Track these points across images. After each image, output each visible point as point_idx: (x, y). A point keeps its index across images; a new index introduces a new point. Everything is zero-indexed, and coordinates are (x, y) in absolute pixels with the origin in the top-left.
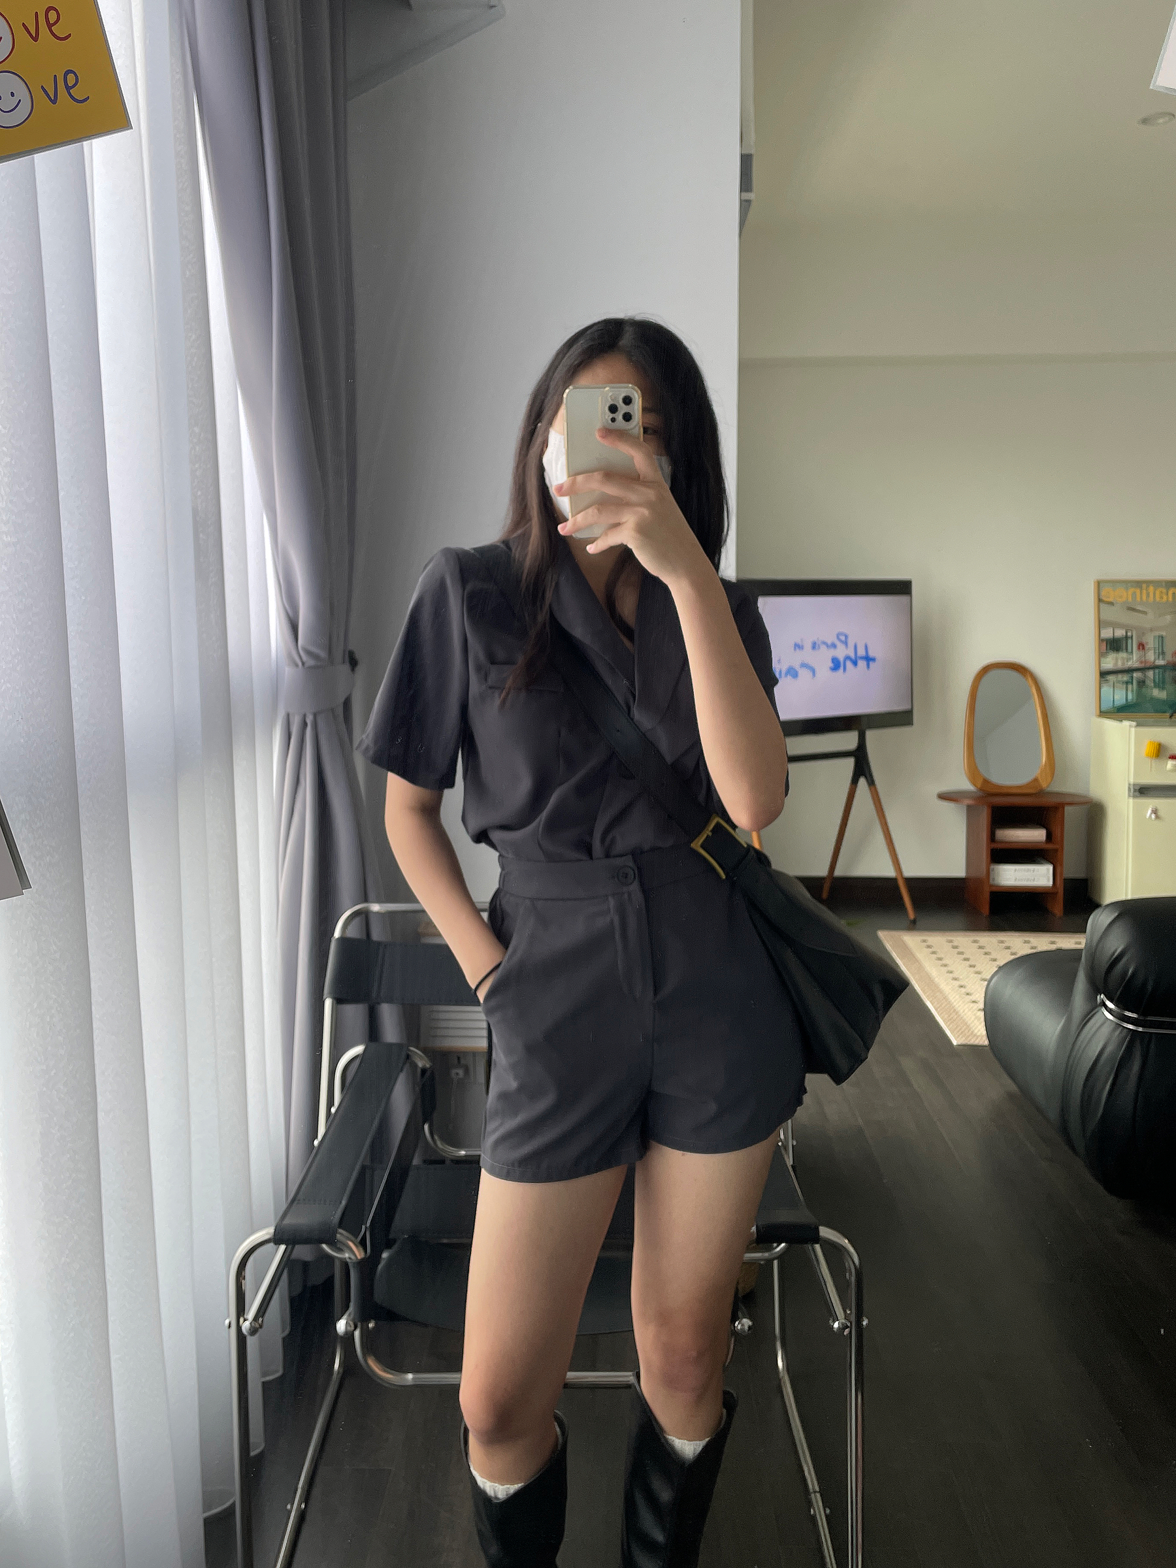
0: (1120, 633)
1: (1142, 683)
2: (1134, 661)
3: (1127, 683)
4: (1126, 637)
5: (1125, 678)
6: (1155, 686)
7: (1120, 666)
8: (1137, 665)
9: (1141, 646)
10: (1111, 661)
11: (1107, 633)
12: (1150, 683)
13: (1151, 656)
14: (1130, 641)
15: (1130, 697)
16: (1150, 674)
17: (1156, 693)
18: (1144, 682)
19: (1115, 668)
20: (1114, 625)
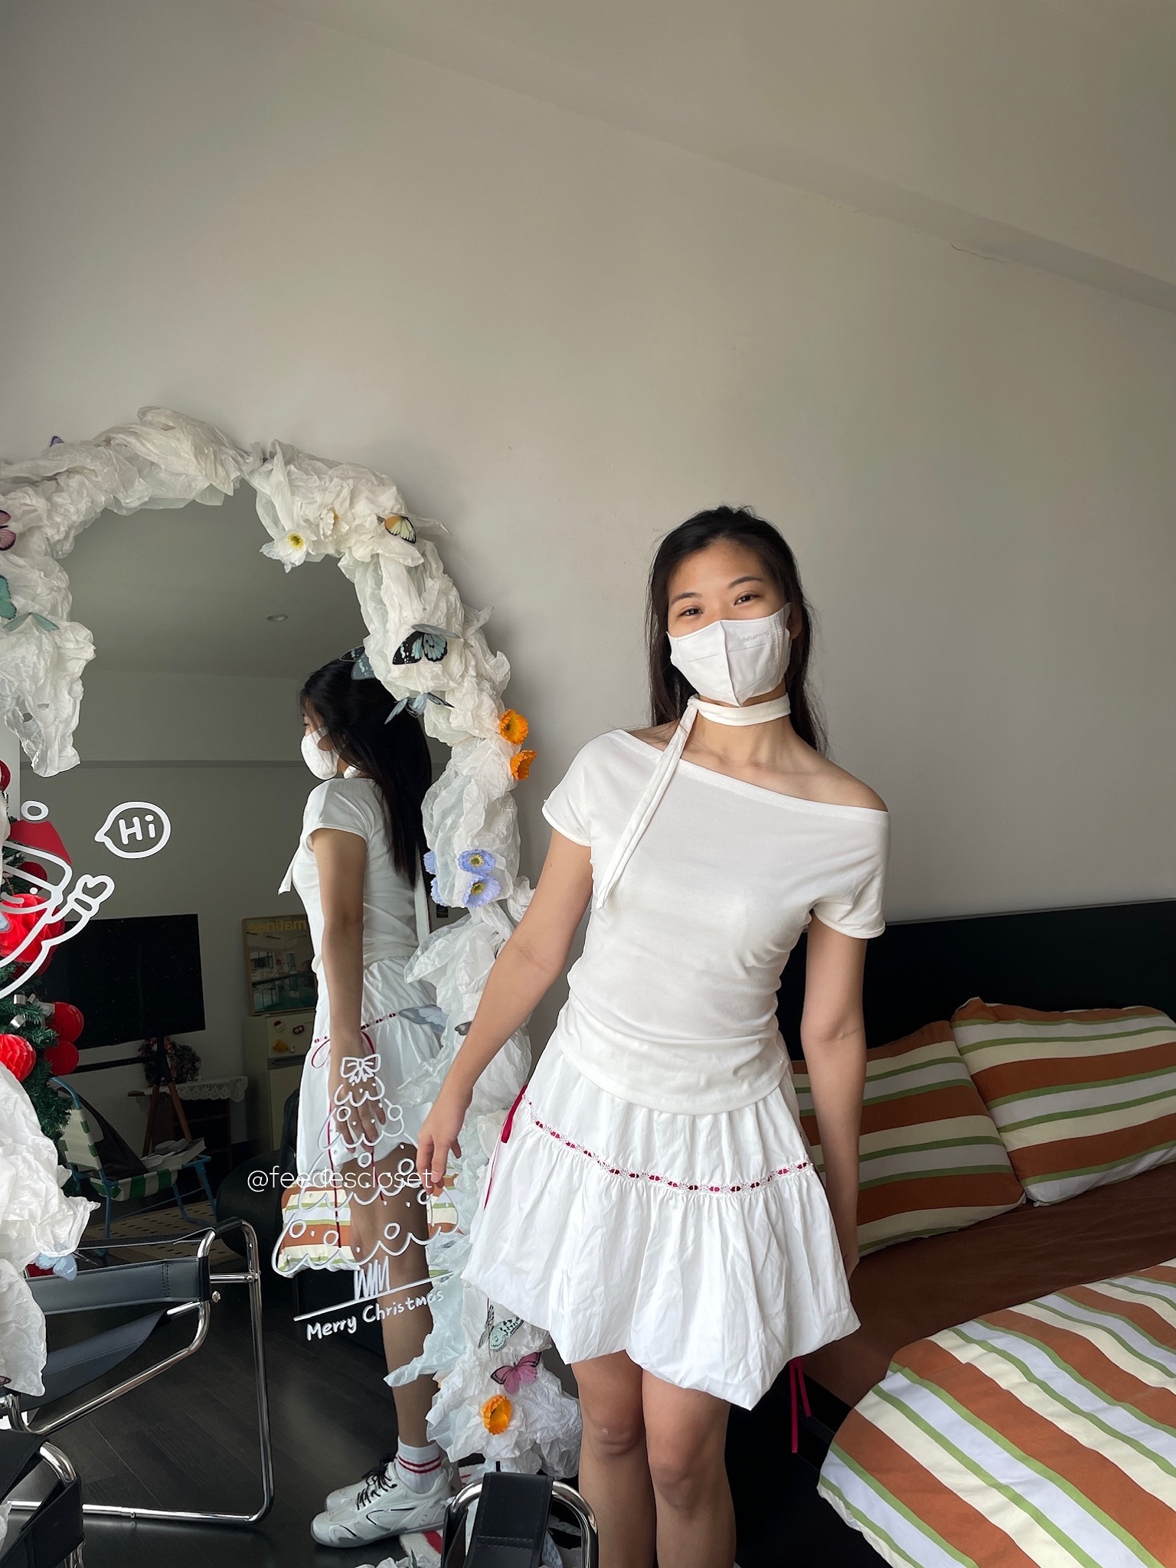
0: (263, 954)
1: (281, 988)
2: (274, 974)
3: (271, 989)
4: (268, 957)
5: (270, 986)
6: (291, 989)
7: (265, 978)
8: (277, 976)
9: (279, 962)
10: (258, 975)
11: (254, 955)
12: (287, 987)
13: (286, 969)
14: (270, 959)
15: (274, 999)
16: (287, 981)
17: (293, 994)
18: (283, 987)
19: (262, 979)
20: (259, 949)
